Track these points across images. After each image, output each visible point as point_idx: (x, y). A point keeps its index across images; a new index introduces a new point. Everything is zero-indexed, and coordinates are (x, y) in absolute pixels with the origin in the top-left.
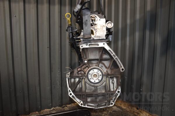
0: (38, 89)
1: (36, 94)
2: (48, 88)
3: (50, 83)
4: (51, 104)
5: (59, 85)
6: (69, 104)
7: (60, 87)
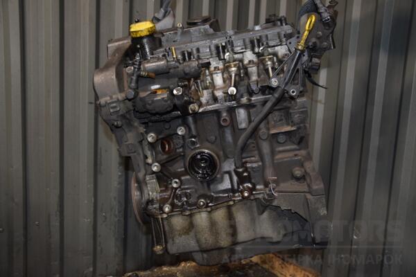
0: (55, 223)
1: (50, 238)
2: (86, 221)
3: (92, 205)
4: (91, 269)
5: (119, 212)
6: (145, 269)
7: (122, 219)
